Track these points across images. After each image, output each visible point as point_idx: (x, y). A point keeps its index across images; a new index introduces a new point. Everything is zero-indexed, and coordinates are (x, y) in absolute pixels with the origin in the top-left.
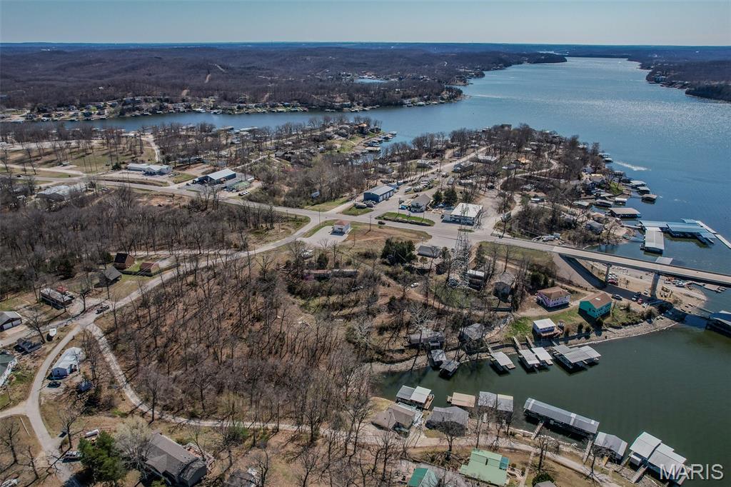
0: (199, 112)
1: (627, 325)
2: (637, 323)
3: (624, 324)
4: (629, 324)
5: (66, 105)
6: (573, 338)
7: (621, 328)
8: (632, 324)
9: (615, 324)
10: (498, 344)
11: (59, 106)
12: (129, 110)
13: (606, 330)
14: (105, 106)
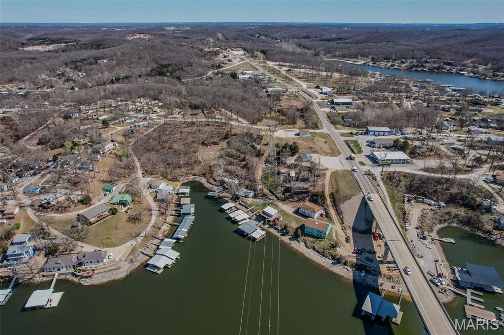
0: (462, 74)
1: (316, 251)
2: (323, 255)
3: (314, 249)
4: (318, 252)
5: (387, 59)
6: (276, 229)
7: (308, 248)
8: (320, 253)
9: (309, 244)
10: (244, 204)
11: (385, 59)
12: (417, 66)
13: (299, 242)
14: (407, 62)
